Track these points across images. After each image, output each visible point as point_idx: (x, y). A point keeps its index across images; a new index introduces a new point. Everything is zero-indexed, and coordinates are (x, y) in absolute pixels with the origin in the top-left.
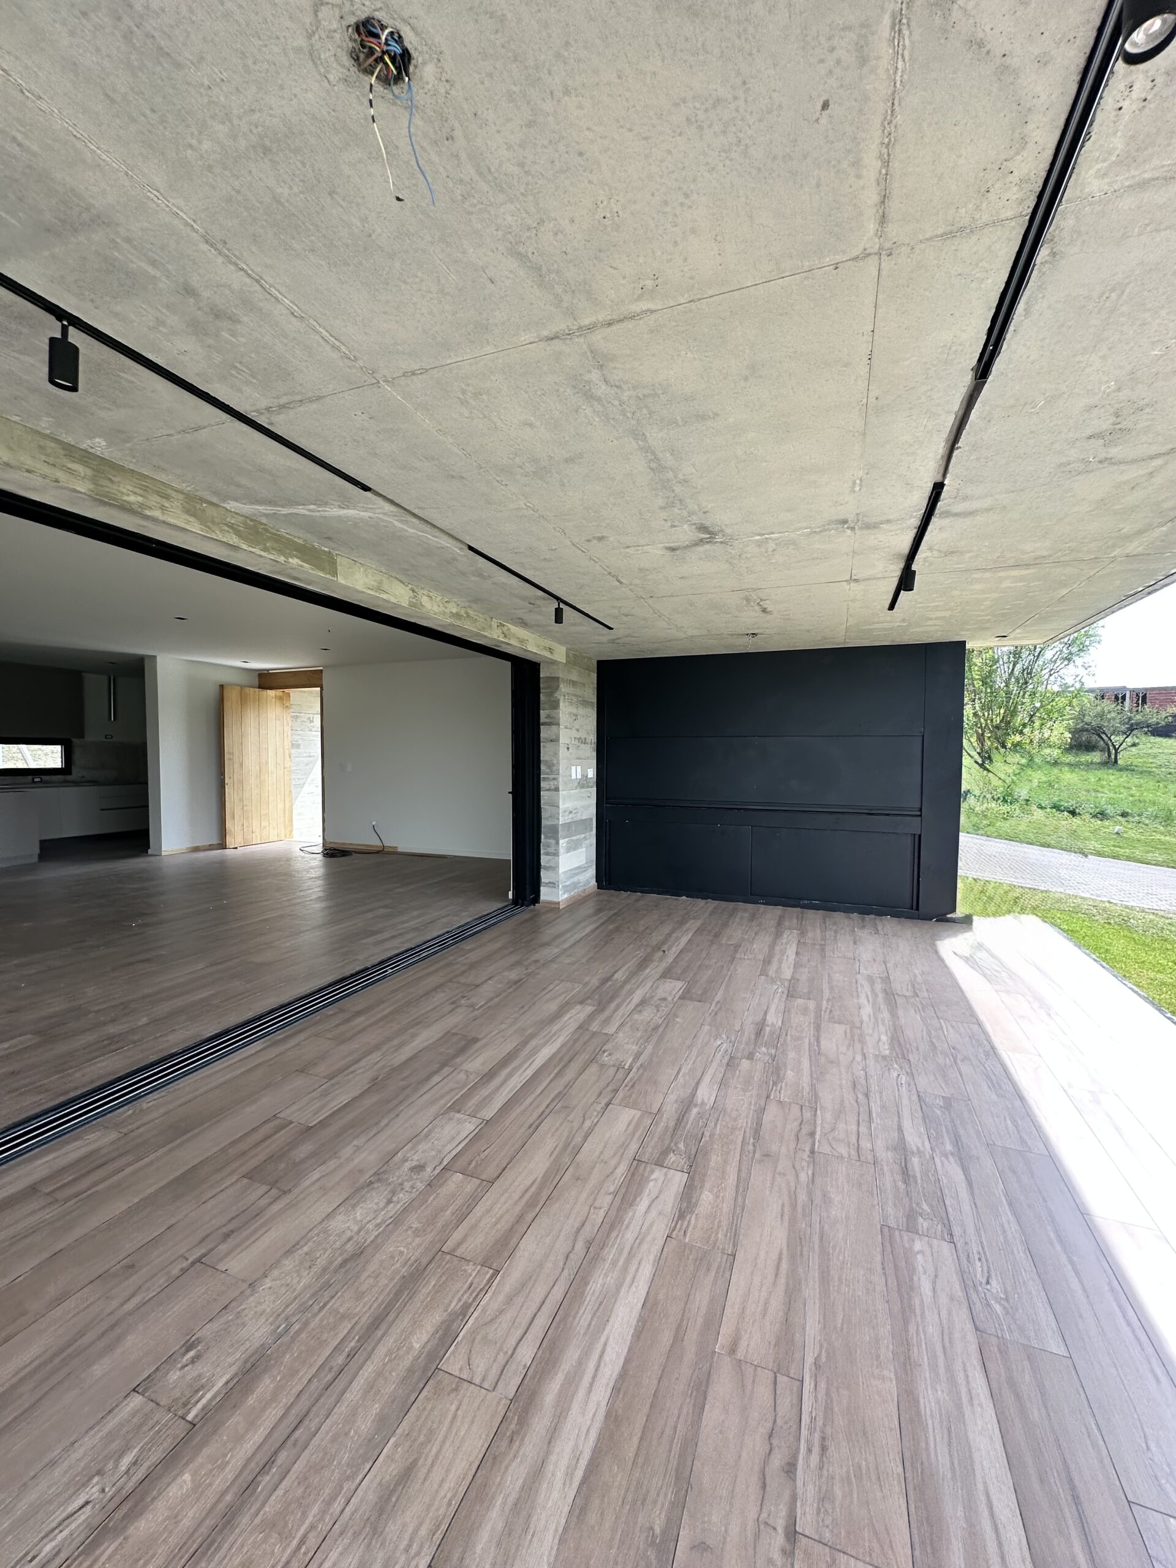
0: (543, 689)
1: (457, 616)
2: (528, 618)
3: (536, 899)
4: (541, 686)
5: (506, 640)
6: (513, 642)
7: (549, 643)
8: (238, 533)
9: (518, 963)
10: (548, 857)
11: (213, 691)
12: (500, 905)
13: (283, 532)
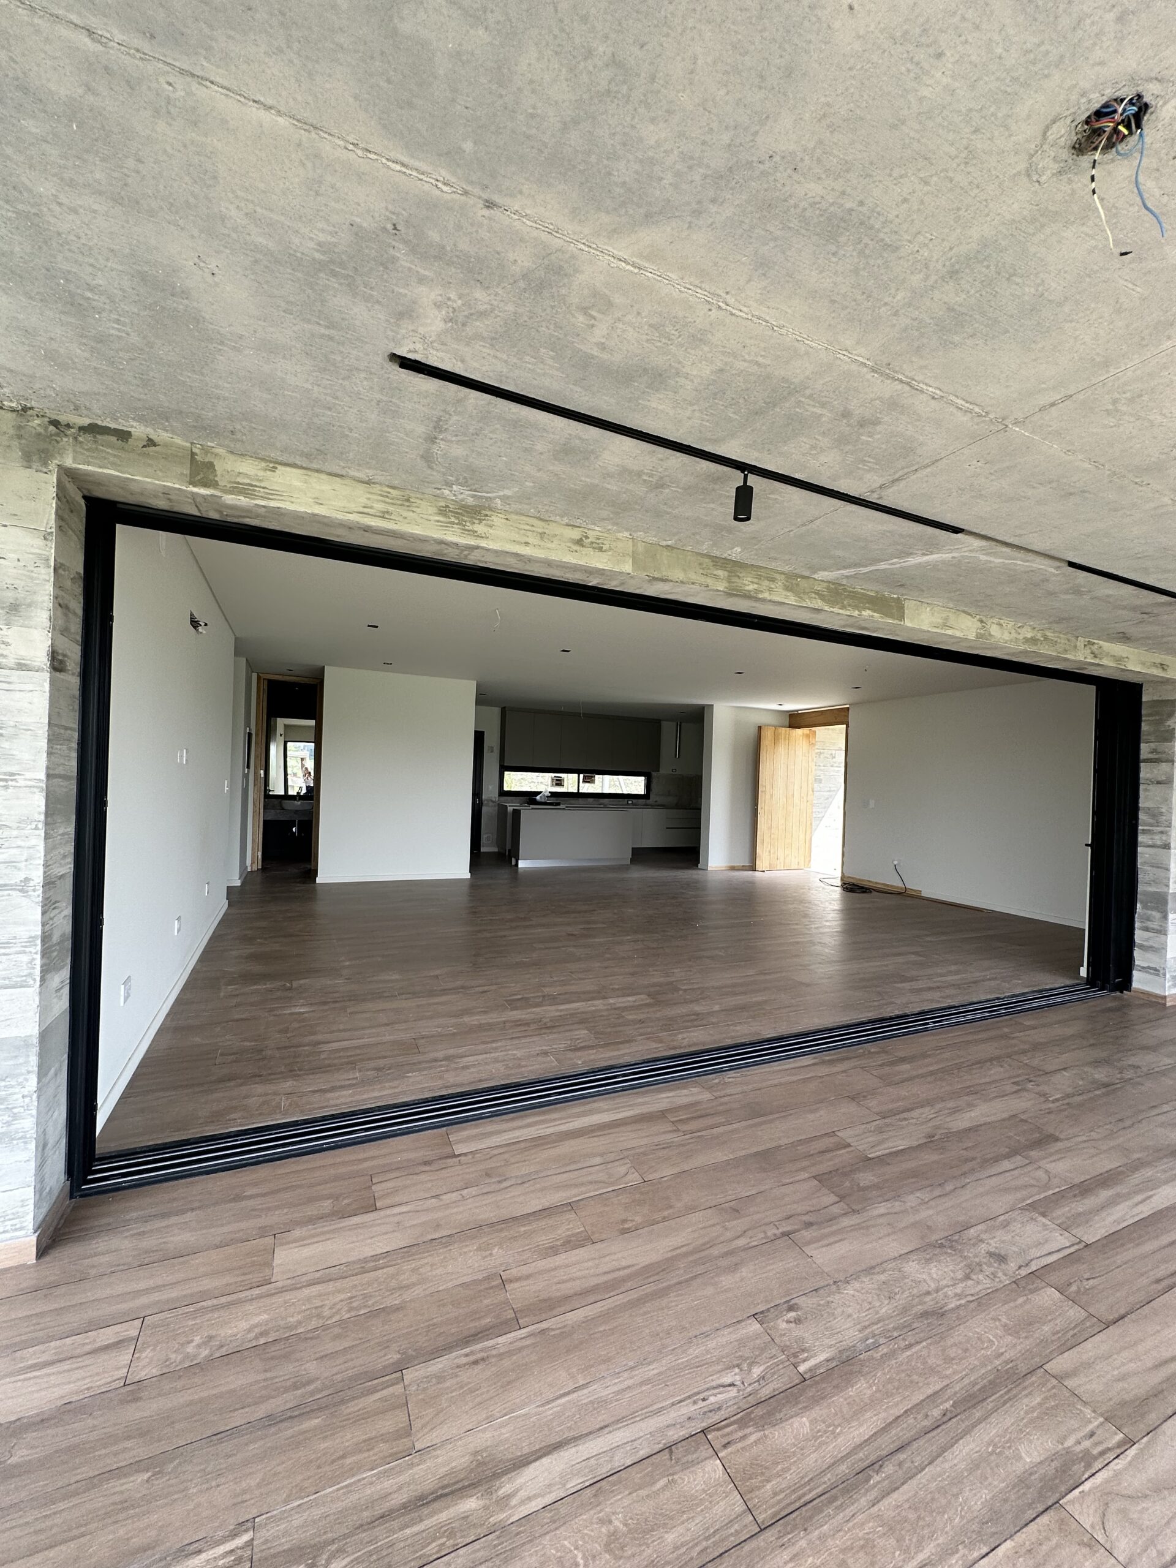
0: (1147, 716)
1: (1033, 641)
2: (1133, 631)
3: (1125, 984)
4: (1143, 712)
5: (1097, 661)
6: (1105, 662)
7: (1159, 658)
8: (822, 597)
9: (1106, 1061)
10: (1146, 934)
11: (753, 731)
12: (1068, 982)
13: (858, 589)
